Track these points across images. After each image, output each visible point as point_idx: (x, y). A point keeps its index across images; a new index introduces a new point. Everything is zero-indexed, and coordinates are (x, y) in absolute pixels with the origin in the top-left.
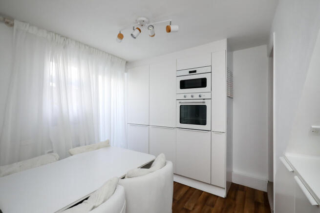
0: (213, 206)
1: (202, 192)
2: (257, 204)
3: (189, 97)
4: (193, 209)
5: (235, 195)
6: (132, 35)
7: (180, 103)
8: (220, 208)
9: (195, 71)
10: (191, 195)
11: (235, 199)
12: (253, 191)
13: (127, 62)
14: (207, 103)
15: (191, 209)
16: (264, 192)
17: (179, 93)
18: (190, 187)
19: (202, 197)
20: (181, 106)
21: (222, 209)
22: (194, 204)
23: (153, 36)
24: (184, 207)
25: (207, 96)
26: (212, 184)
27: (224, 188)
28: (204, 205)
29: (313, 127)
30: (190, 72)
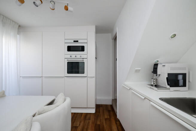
0: (90, 119)
1: (82, 113)
2: (109, 111)
3: (73, 56)
4: (79, 125)
5: (99, 110)
6: (34, 3)
7: (67, 60)
8: (94, 119)
9: (78, 41)
10: (76, 117)
11: (99, 112)
12: (106, 106)
13: (19, 26)
14: (85, 61)
15: (78, 125)
16: (111, 105)
17: (67, 54)
18: (75, 113)
19: (83, 116)
20: (68, 62)
21: (95, 119)
22: (79, 122)
23: (54, 9)
24: (74, 126)
25: (85, 56)
26: (88, 107)
27: (94, 108)
28: (85, 121)
29: (136, 69)
30: (74, 41)
